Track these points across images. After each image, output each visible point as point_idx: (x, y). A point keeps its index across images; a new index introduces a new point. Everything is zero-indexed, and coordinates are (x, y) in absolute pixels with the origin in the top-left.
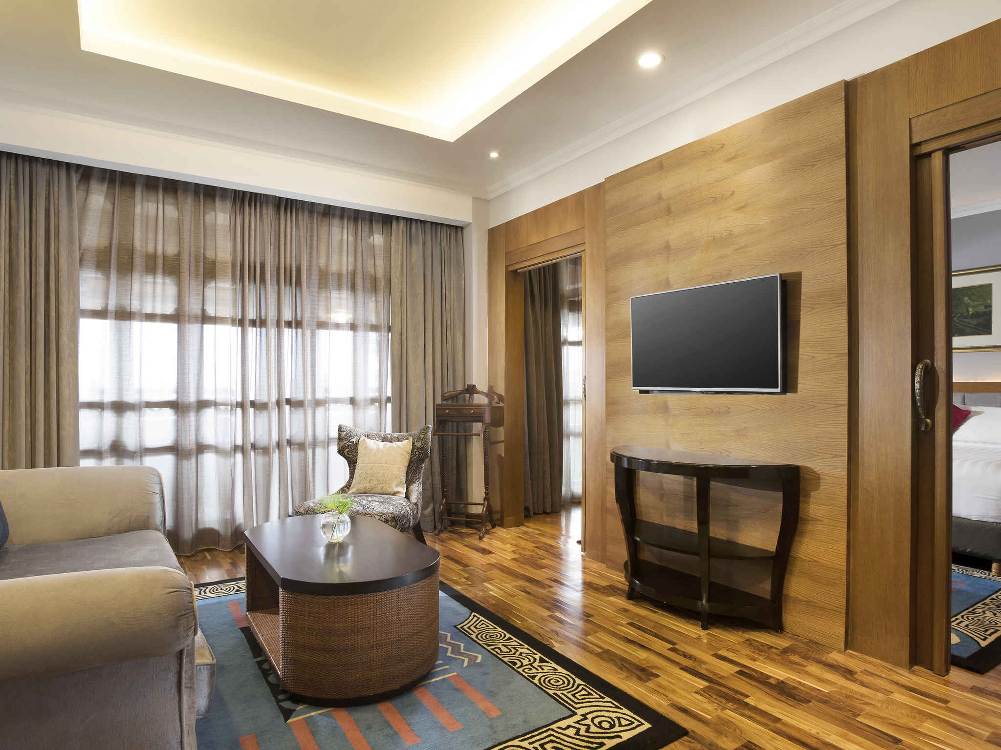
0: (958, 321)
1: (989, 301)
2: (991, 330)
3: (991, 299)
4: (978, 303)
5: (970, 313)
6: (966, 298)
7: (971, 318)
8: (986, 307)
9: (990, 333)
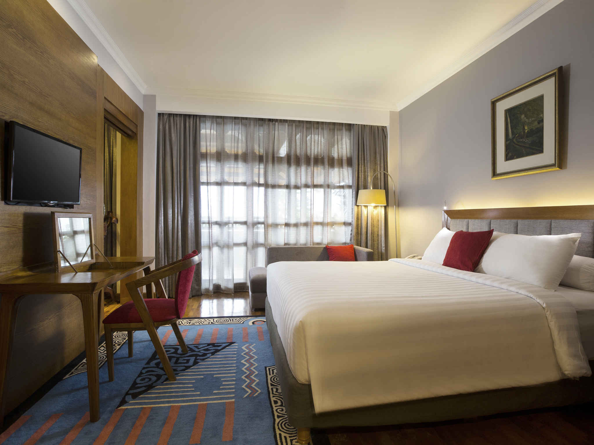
0: (517, 143)
1: (542, 115)
2: (543, 149)
3: (543, 113)
4: (533, 119)
5: (526, 131)
6: (523, 116)
7: (527, 137)
8: (539, 123)
9: (541, 151)
